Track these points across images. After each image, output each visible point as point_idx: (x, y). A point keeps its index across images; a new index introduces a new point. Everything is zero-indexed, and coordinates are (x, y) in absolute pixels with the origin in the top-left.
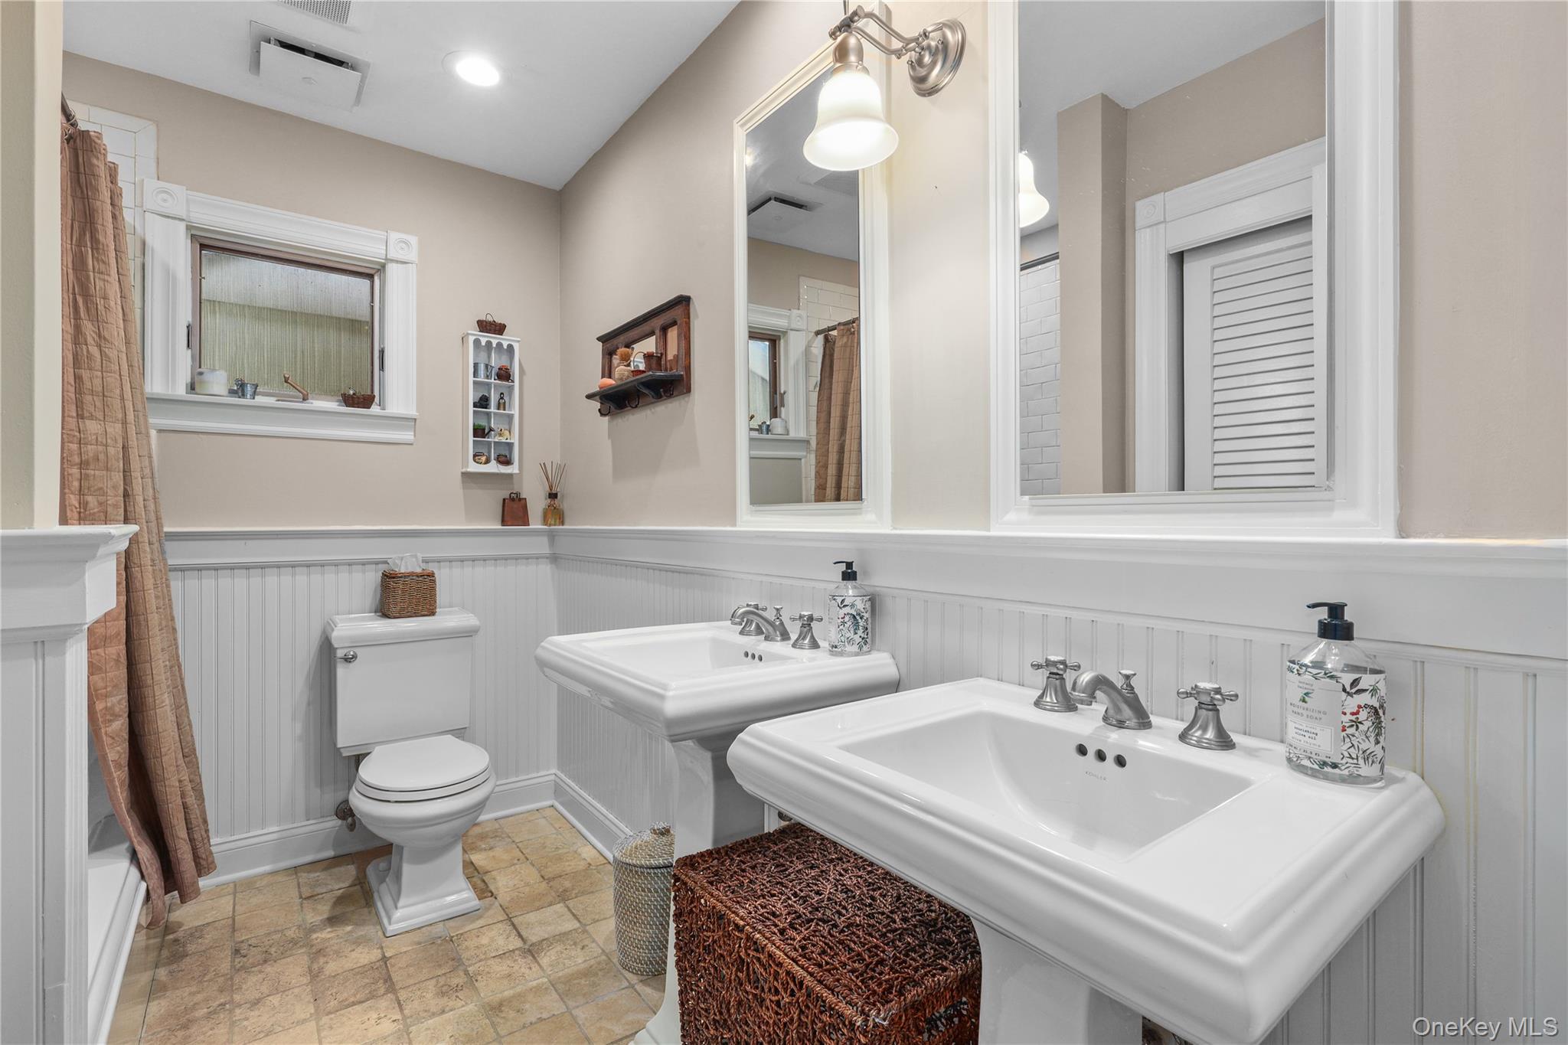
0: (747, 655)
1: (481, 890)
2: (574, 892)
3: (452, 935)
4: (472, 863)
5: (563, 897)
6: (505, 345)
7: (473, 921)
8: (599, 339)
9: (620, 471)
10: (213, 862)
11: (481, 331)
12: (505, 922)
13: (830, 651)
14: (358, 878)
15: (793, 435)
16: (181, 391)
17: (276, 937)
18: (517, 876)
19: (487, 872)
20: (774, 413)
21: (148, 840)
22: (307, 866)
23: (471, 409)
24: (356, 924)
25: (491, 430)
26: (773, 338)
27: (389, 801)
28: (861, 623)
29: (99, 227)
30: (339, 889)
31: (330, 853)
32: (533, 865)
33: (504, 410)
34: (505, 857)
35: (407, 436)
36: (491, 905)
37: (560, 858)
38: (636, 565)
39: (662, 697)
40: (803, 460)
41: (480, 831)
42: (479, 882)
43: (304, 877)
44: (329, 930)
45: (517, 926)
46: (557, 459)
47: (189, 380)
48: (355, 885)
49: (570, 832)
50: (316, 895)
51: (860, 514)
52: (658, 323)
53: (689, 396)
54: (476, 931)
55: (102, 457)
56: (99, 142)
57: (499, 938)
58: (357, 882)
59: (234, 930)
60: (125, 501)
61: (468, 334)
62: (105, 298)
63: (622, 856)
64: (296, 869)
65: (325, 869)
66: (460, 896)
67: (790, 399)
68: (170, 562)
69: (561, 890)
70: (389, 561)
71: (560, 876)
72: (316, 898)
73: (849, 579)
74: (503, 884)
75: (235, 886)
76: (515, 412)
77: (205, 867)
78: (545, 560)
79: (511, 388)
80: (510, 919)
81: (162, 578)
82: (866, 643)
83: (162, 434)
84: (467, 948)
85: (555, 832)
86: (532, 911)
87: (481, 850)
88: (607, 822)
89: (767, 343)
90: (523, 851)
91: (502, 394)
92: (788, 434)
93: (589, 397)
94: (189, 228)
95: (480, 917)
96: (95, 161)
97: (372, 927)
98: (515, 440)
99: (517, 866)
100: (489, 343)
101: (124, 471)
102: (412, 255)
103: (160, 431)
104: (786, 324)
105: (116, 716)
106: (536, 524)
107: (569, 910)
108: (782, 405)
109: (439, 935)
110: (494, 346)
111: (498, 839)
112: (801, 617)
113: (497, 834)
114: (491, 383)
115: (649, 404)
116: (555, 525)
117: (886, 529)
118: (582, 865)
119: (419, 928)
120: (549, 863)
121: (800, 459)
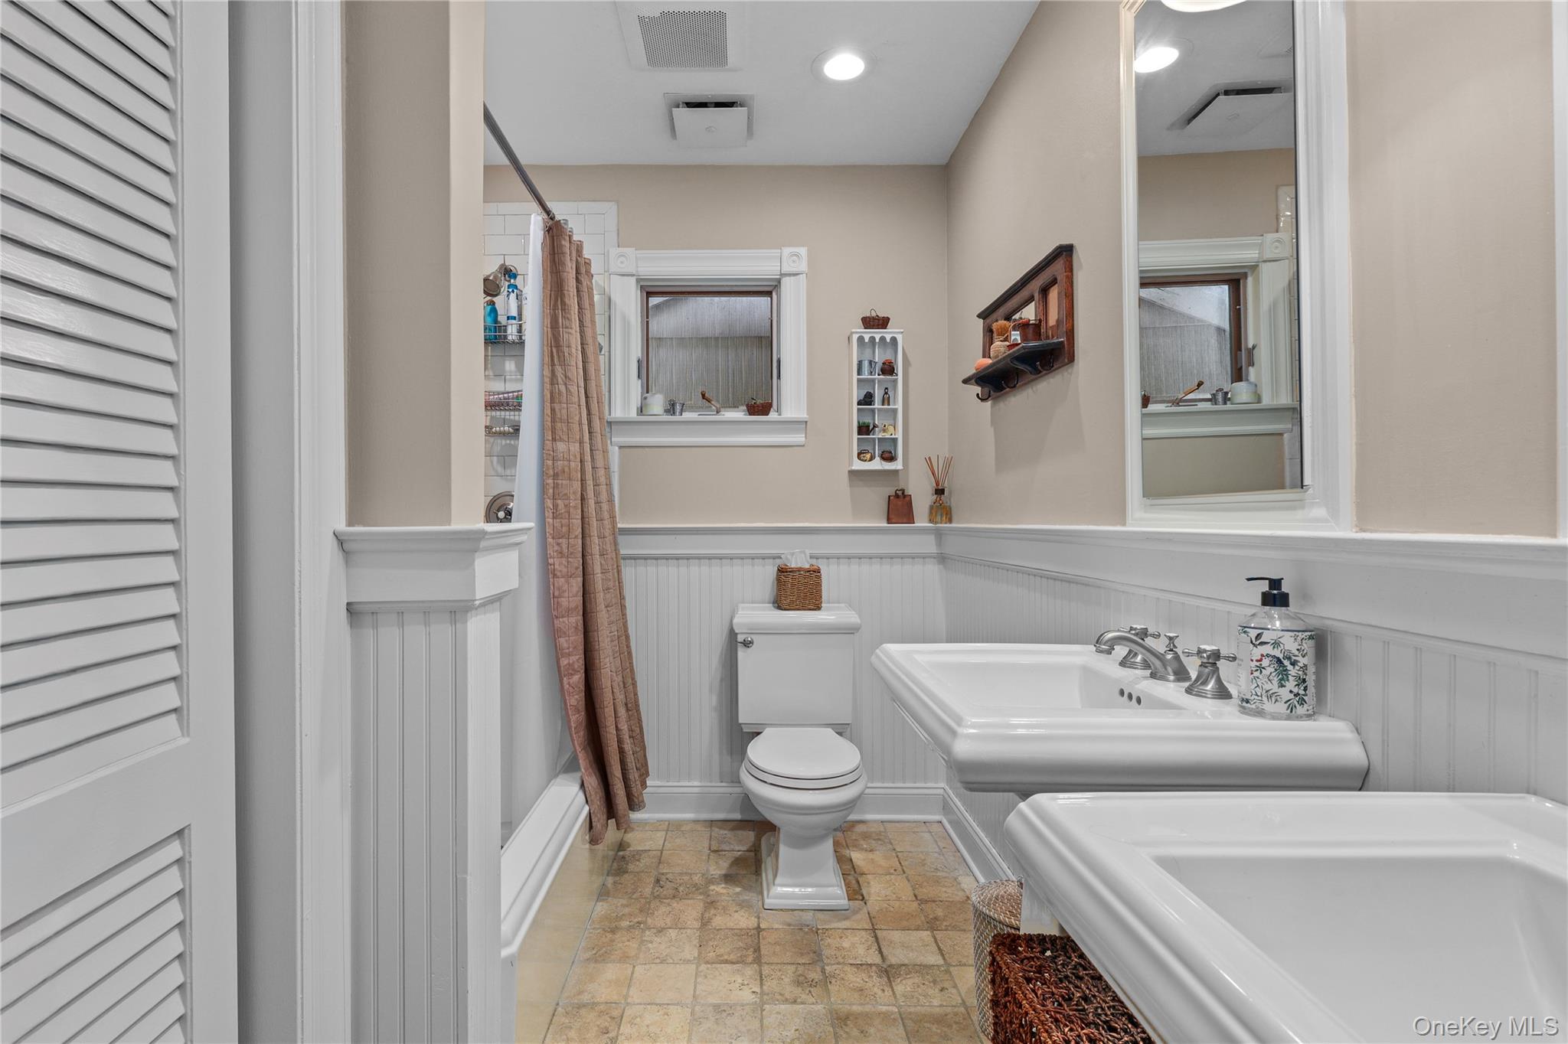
0: (1122, 693)
1: (854, 890)
2: (945, 923)
3: (819, 927)
4: (851, 860)
5: (932, 925)
6: (888, 338)
7: (840, 920)
8: (979, 316)
9: (1003, 462)
10: (643, 801)
11: (865, 328)
12: (868, 932)
13: (1239, 705)
14: (754, 845)
15: (1267, 401)
16: (633, 414)
17: (686, 878)
18: (890, 887)
19: (862, 874)
20: (1238, 375)
21: (598, 774)
22: (719, 823)
23: (855, 407)
24: (744, 888)
25: (875, 426)
26: (1236, 277)
27: (765, 782)
28: (1293, 671)
29: (566, 292)
30: (739, 851)
31: (738, 816)
32: (909, 881)
33: (889, 405)
34: (883, 863)
35: (799, 438)
36: (860, 909)
37: (937, 881)
38: (1019, 570)
39: (954, 733)
40: (1285, 435)
41: (865, 830)
42: (854, 882)
43: (717, 832)
44: (723, 886)
45: (880, 940)
46: (945, 453)
47: (639, 405)
48: (751, 851)
49: (954, 856)
50: (722, 851)
51: (1303, 507)
52: (1035, 285)
53: (1072, 366)
54: (841, 931)
55: (566, 469)
56: (566, 227)
57: (859, 947)
58: (753, 849)
59: (660, 863)
60: (582, 504)
61: (852, 333)
62: (569, 347)
63: (979, 902)
64: (712, 823)
65: (733, 829)
66: (833, 892)
67: (1263, 356)
68: (623, 551)
69: (931, 917)
70: (782, 556)
71: (934, 901)
72: (721, 853)
73: (1274, 604)
74: (876, 889)
75: (669, 824)
76: (899, 406)
77: (633, 804)
78: (932, 560)
79: (895, 381)
80: (874, 930)
81: (613, 565)
82: (1302, 702)
83: (623, 449)
84: (829, 945)
85: (937, 850)
86: (897, 930)
87: (862, 849)
88: (989, 857)
89: (1226, 287)
90: (902, 862)
91: (886, 388)
92: (1259, 401)
93: (965, 381)
94: (638, 281)
95: (847, 918)
96: (563, 242)
97: (755, 895)
98: (899, 436)
99: (892, 876)
100: (872, 339)
101: (582, 480)
102: (803, 266)
103: (621, 447)
104: (1257, 255)
105: (576, 671)
106: (921, 522)
107: (936, 942)
108: (1251, 363)
109: (808, 923)
110: (877, 340)
111: (880, 842)
112: (1200, 652)
113: (878, 837)
114: (875, 379)
115: (1029, 382)
116: (941, 523)
117: (1345, 531)
118: (960, 897)
119: (793, 910)
120: (925, 884)
121: (1281, 434)
